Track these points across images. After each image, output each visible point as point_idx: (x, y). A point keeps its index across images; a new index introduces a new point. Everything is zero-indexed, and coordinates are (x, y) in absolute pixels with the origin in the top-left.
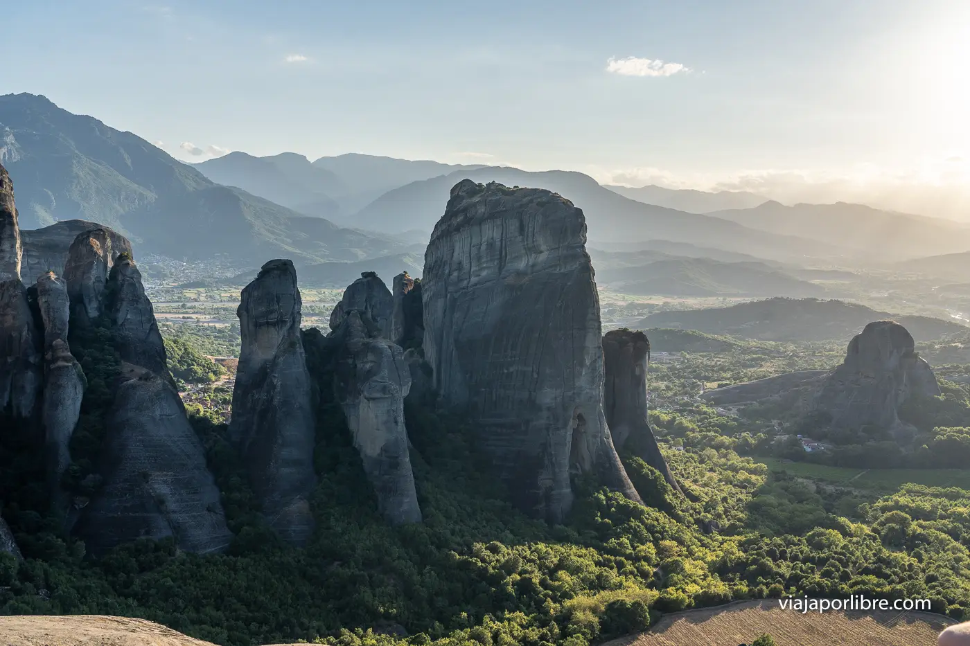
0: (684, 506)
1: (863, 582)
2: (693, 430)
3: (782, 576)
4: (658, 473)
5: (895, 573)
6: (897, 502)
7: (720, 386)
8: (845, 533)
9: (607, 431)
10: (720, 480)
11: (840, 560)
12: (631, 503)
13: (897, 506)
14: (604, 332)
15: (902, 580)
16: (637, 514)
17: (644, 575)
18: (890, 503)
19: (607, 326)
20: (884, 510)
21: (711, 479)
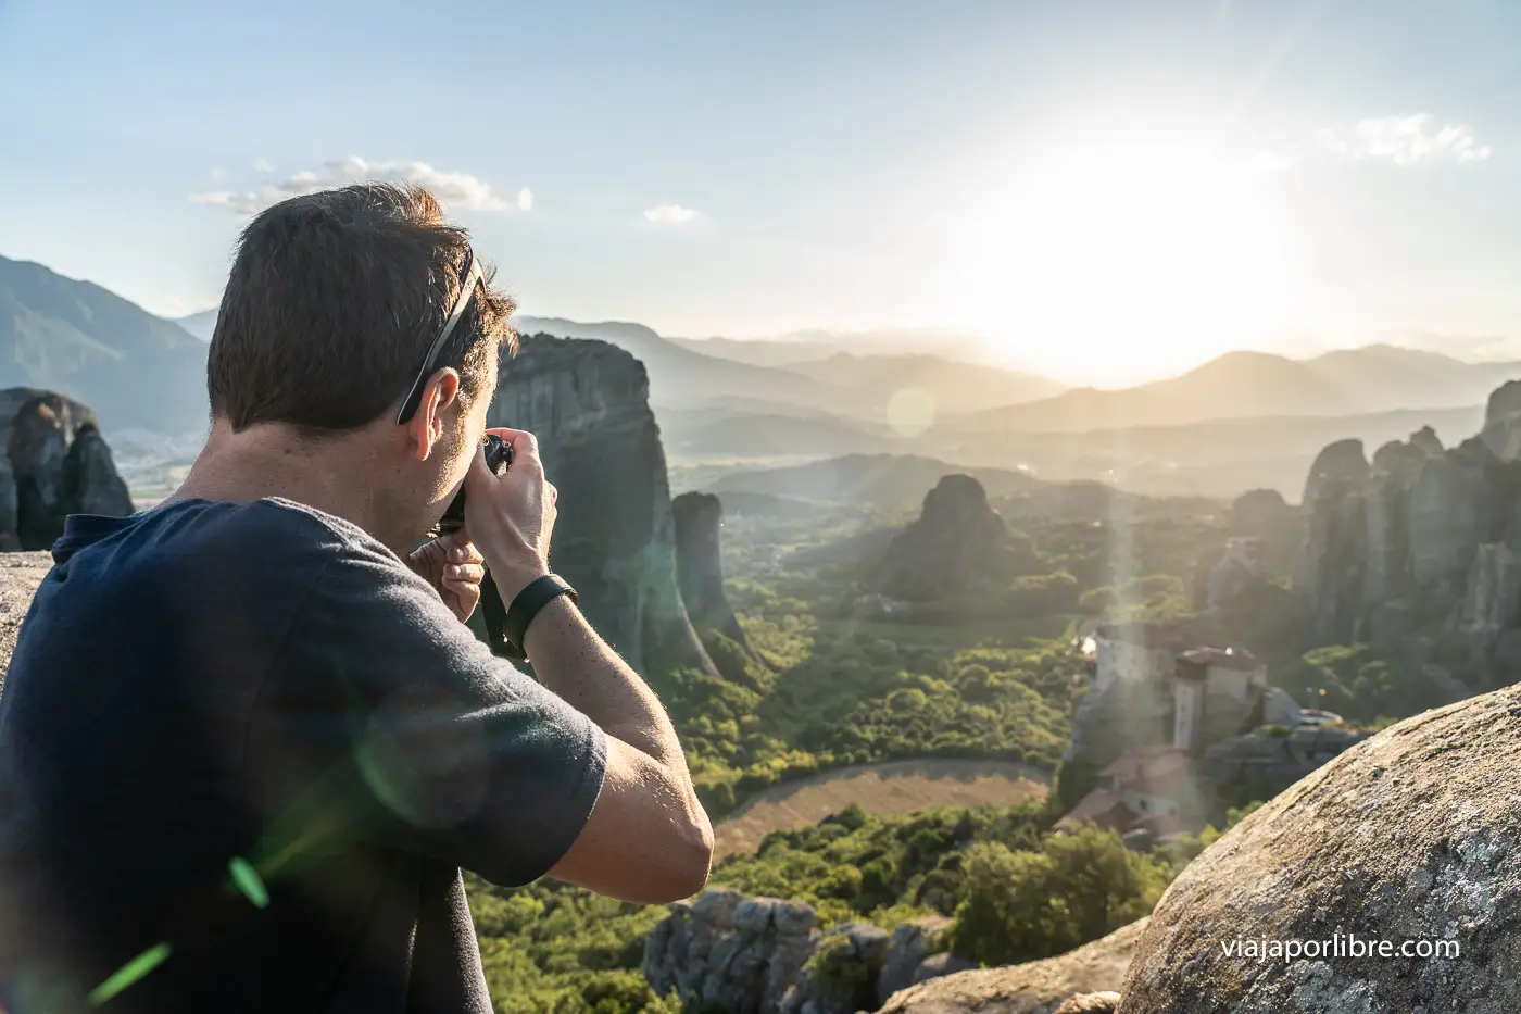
0: (765, 678)
1: (946, 739)
2: (771, 598)
3: (866, 741)
4: (737, 645)
5: (976, 727)
6: (974, 656)
7: (798, 549)
8: (927, 691)
9: (681, 604)
10: (801, 648)
11: (921, 719)
12: (710, 679)
13: (976, 660)
14: (673, 496)
15: (982, 733)
16: (716, 690)
17: (726, 754)
18: (968, 658)
19: (677, 489)
20: (964, 664)
21: (791, 647)
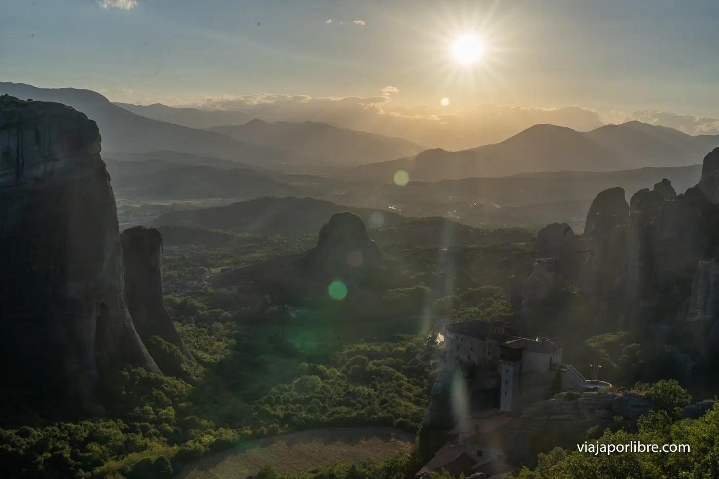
0: (198, 372)
1: (338, 412)
2: (202, 309)
3: (277, 417)
4: (174, 347)
5: (359, 402)
6: (358, 348)
7: (223, 270)
8: (323, 376)
9: (128, 316)
10: (226, 348)
11: (320, 398)
12: (152, 375)
13: (359, 352)
14: (121, 230)
15: (364, 406)
16: (158, 384)
17: (165, 434)
18: (353, 350)
19: (124, 225)
20: (350, 354)
21: (219, 346)
